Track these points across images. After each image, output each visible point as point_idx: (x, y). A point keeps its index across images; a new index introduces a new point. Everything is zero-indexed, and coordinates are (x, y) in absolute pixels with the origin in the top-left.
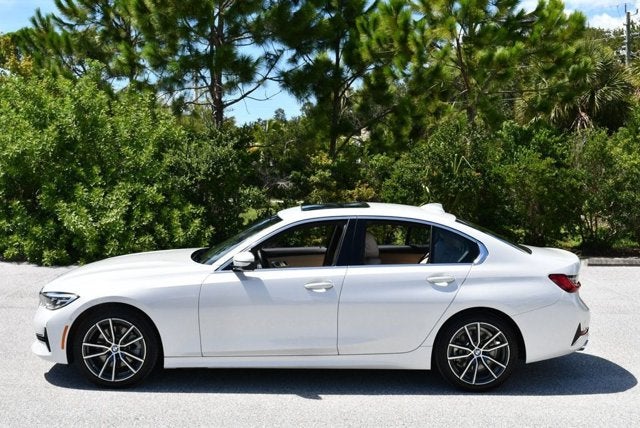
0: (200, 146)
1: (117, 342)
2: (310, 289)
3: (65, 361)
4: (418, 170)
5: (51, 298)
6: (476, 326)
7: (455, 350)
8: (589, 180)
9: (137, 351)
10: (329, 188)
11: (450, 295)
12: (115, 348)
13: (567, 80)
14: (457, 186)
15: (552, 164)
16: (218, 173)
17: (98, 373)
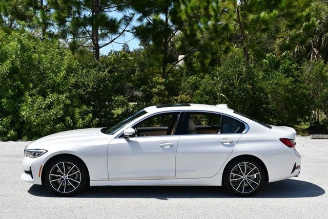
0: (88, 71)
1: (66, 174)
2: (162, 146)
3: (40, 183)
4: (215, 85)
5: (31, 152)
6: (244, 164)
7: (234, 176)
8: (313, 90)
9: (76, 178)
10: (163, 96)
11: (231, 149)
12: (65, 177)
13: (301, 31)
14: (238, 93)
15: (292, 81)
16: (99, 87)
17: (57, 189)
